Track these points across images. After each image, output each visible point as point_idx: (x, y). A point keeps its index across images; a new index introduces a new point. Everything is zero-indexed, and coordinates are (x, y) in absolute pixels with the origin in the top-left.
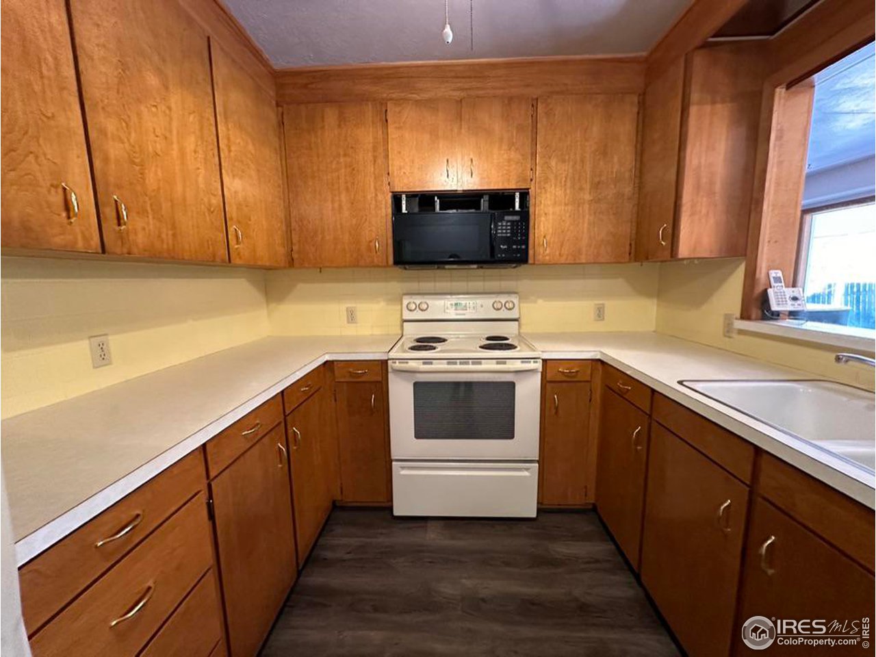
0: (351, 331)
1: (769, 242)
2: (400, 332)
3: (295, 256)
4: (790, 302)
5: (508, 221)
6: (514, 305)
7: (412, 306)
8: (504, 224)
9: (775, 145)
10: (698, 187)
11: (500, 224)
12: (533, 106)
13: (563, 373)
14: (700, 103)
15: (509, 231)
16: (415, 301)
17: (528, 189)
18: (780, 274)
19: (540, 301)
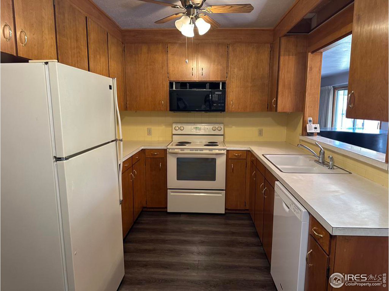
0: (149, 139)
1: (309, 107)
2: (171, 140)
3: (128, 106)
4: (313, 129)
5: (217, 94)
6: (221, 128)
7: (177, 128)
8: (215, 95)
9: (309, 72)
10: (284, 86)
11: (213, 95)
12: (228, 47)
13: (235, 155)
14: (284, 55)
15: (217, 98)
16: (178, 126)
17: (225, 81)
18: (311, 119)
19: (234, 127)
